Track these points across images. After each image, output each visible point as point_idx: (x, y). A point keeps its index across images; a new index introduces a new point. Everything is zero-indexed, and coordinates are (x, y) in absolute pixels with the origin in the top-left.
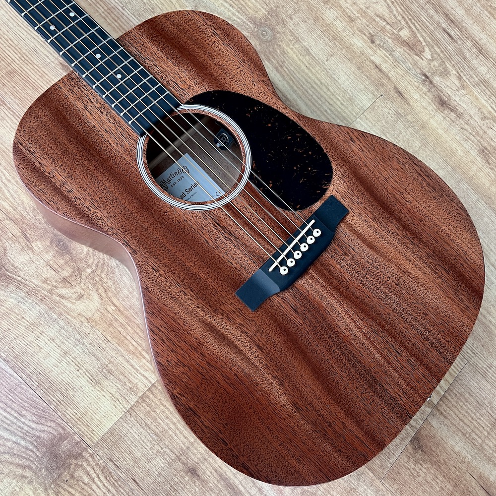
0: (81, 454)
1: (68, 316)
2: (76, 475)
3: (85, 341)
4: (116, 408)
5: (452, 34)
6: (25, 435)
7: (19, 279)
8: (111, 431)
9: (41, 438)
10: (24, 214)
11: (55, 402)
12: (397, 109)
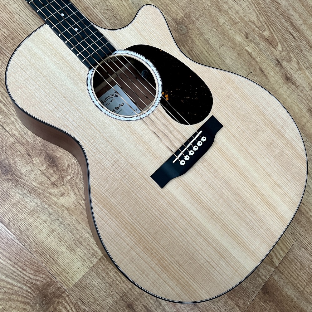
0: (61, 295)
1: (55, 207)
2: (58, 308)
3: (65, 223)
4: (84, 266)
5: (295, 35)
6: (26, 283)
7: (24, 182)
8: (80, 281)
9: (36, 284)
10: (28, 140)
11: (46, 262)
12: (260, 81)
